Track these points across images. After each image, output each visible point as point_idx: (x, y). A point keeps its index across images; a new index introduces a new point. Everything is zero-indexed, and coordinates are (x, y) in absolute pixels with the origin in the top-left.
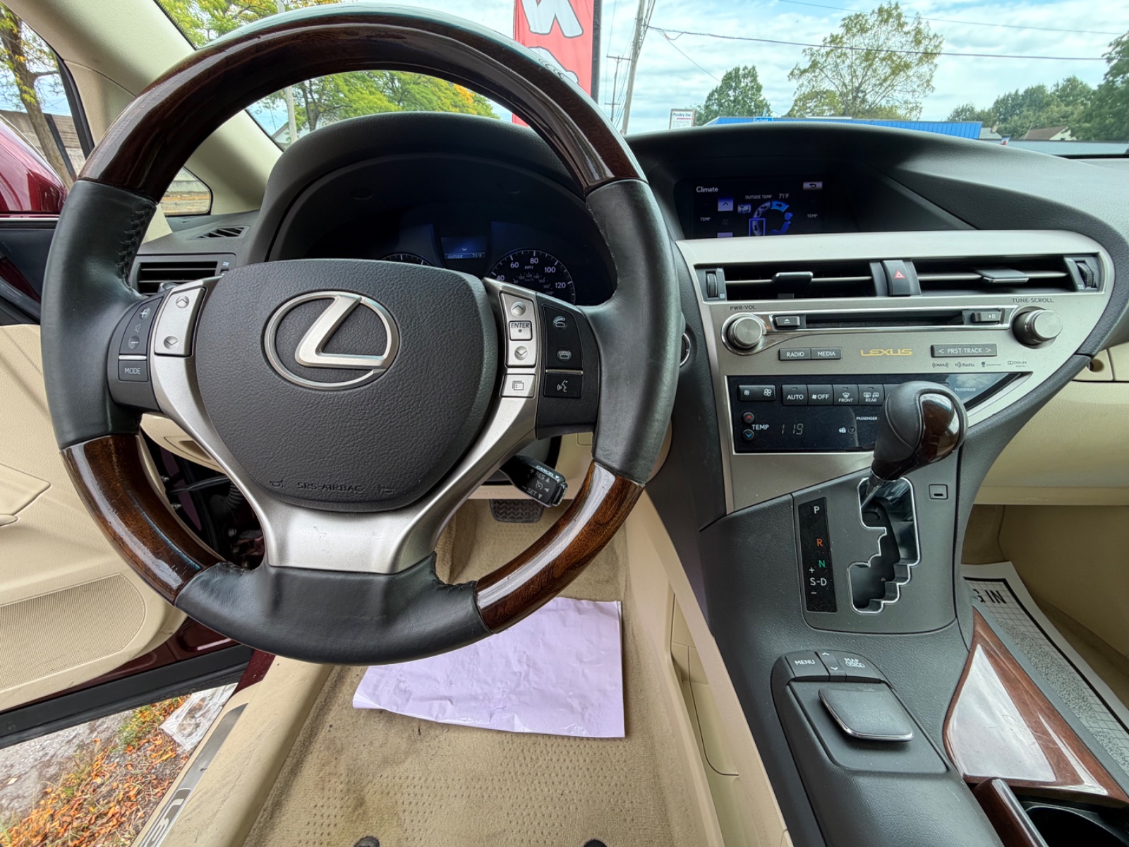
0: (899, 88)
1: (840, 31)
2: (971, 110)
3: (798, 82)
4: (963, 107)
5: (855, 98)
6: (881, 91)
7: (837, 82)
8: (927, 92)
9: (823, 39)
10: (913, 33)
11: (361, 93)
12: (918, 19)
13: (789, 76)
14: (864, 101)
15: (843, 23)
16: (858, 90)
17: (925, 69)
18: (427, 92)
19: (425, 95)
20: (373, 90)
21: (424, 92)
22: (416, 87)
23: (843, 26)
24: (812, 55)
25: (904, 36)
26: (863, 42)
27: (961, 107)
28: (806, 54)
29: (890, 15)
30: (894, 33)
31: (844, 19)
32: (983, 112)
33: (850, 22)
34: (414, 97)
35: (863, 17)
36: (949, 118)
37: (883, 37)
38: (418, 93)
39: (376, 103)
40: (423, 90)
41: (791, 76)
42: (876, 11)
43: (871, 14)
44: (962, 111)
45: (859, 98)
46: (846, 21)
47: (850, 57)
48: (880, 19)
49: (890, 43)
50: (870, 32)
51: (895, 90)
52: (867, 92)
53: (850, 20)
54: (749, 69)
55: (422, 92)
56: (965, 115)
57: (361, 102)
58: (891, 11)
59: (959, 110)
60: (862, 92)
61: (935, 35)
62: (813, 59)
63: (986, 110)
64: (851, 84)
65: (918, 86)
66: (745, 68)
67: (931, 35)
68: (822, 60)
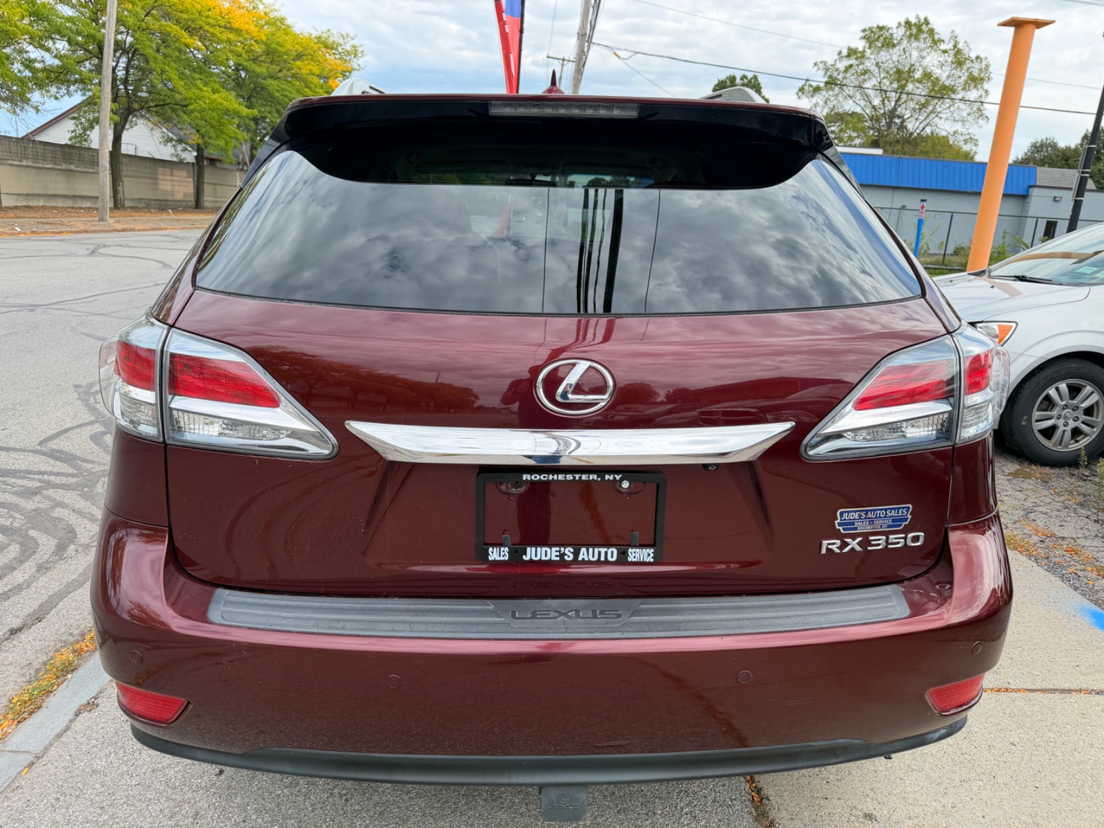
0: (944, 116)
1: (860, 45)
2: (1054, 146)
3: (810, 101)
4: (1042, 141)
5: (889, 125)
6: (921, 118)
7: (862, 103)
8: (981, 122)
9: (837, 52)
10: (952, 52)
11: (201, 90)
12: (954, 38)
13: (797, 94)
14: (902, 127)
15: (863, 34)
16: (892, 114)
17: (973, 95)
18: (290, 89)
19: (287, 93)
20: (217, 86)
21: (287, 91)
22: (273, 82)
23: (864, 38)
24: (827, 70)
25: (943, 55)
26: (891, 58)
27: (1039, 140)
28: (819, 69)
29: (920, 31)
30: (929, 50)
31: (864, 31)
32: (1068, 149)
33: (872, 35)
34: (271, 96)
35: (887, 31)
36: (1026, 154)
37: (915, 54)
38: (278, 91)
39: (221, 104)
40: (284, 87)
41: (800, 94)
42: (903, 23)
43: (897, 28)
44: (1042, 146)
45: (896, 124)
46: (866, 33)
47: (877, 75)
48: (908, 33)
49: (925, 63)
50: (897, 48)
51: (940, 118)
52: (906, 117)
53: (872, 32)
54: (749, 78)
55: (283, 89)
56: (1047, 151)
57: (200, 102)
58: (921, 25)
59: (1038, 145)
60: (899, 117)
61: (978, 58)
62: (828, 74)
63: (1073, 146)
64: (882, 107)
65: (969, 115)
66: (744, 77)
67: (973, 55)
68: (840, 77)
